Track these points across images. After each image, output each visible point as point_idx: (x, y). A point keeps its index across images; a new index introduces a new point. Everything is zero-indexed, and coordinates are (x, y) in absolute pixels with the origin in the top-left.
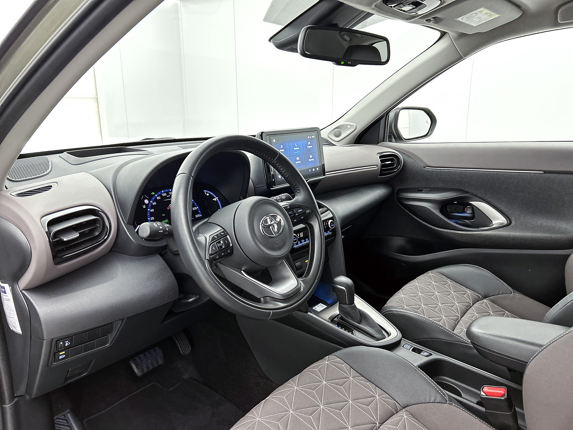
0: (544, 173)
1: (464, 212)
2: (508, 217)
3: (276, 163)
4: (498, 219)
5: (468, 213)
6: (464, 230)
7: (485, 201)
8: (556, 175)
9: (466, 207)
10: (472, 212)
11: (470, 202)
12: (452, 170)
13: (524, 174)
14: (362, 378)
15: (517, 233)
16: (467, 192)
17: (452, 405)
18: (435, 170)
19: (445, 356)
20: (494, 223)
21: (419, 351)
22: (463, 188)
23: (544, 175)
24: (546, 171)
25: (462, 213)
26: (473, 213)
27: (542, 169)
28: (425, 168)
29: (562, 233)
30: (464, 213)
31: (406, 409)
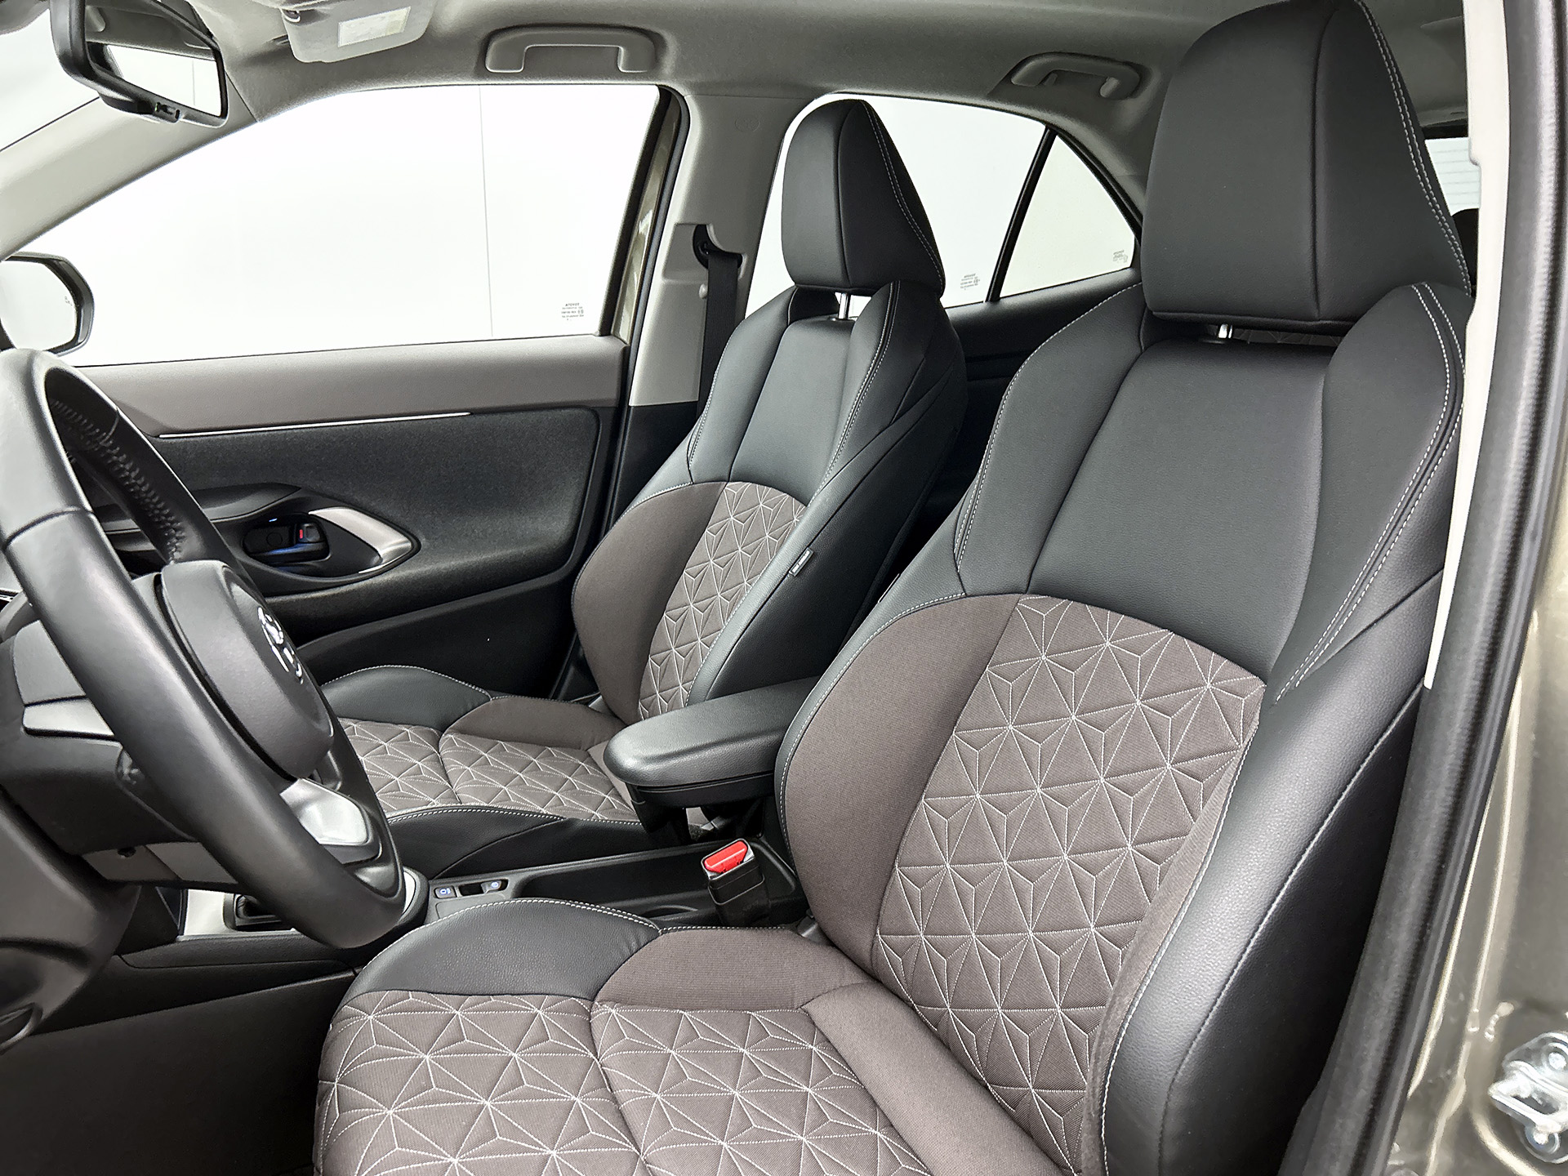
0: (472, 414)
1: (294, 541)
2: (408, 532)
3: (112, 447)
4: (386, 541)
5: (309, 540)
6: (324, 586)
7: (346, 502)
8: (497, 417)
9: (299, 527)
10: (321, 538)
11: (310, 513)
12: (243, 435)
13: (430, 422)
14: (469, 1000)
15: (453, 563)
16: (296, 489)
17: (669, 932)
18: (192, 439)
19: (531, 868)
20: (381, 553)
21: (477, 889)
22: (280, 480)
23: (473, 419)
24: (474, 409)
25: (291, 545)
26: (324, 539)
27: (463, 407)
28: (158, 436)
29: (535, 539)
30: (299, 545)
31: (598, 998)
